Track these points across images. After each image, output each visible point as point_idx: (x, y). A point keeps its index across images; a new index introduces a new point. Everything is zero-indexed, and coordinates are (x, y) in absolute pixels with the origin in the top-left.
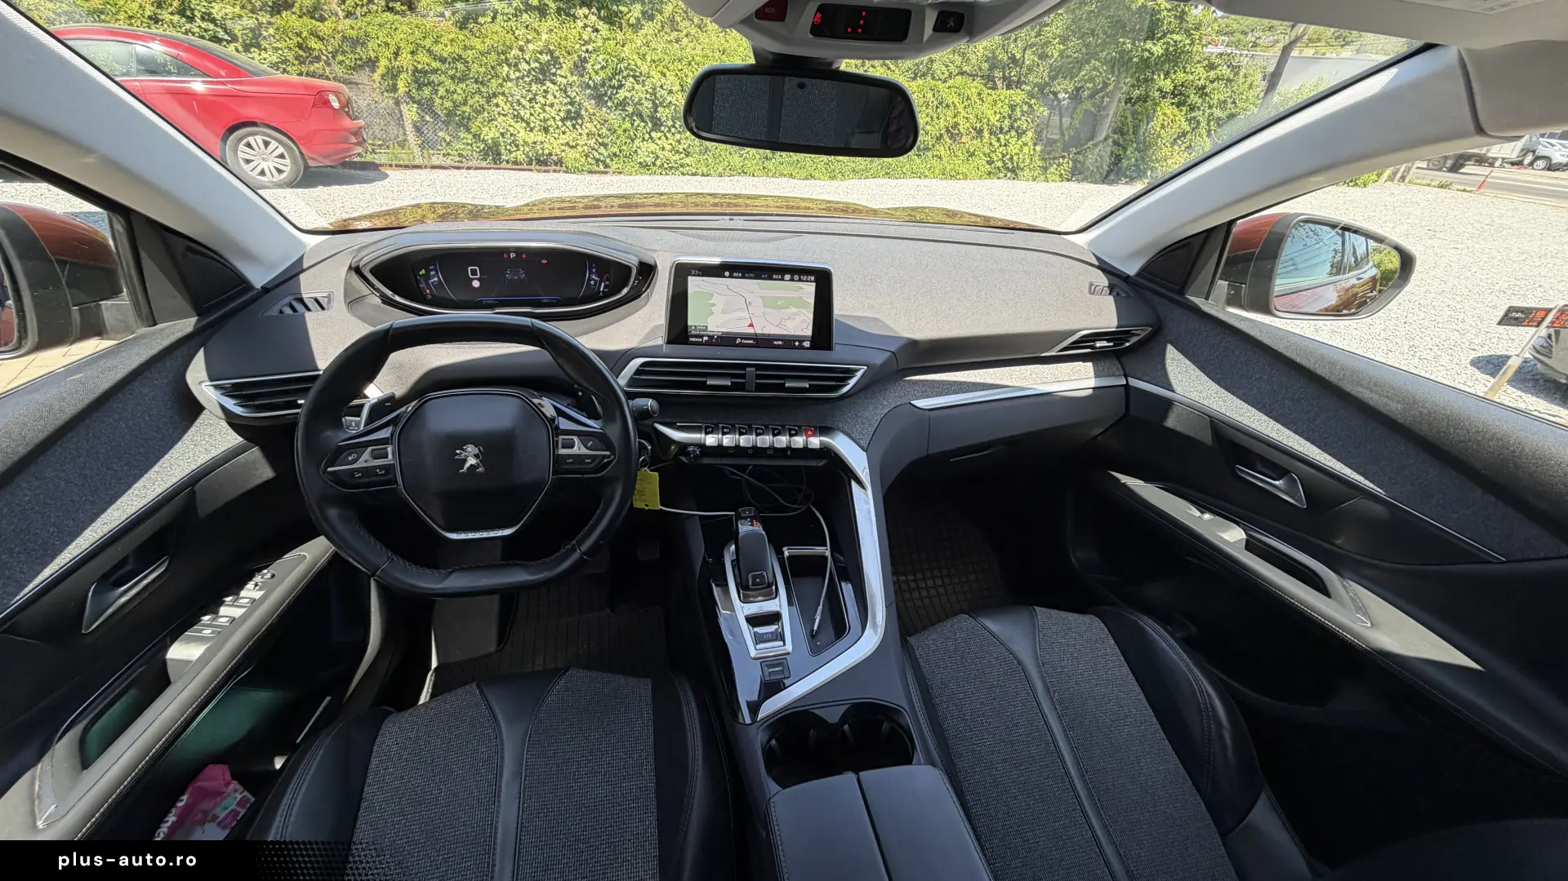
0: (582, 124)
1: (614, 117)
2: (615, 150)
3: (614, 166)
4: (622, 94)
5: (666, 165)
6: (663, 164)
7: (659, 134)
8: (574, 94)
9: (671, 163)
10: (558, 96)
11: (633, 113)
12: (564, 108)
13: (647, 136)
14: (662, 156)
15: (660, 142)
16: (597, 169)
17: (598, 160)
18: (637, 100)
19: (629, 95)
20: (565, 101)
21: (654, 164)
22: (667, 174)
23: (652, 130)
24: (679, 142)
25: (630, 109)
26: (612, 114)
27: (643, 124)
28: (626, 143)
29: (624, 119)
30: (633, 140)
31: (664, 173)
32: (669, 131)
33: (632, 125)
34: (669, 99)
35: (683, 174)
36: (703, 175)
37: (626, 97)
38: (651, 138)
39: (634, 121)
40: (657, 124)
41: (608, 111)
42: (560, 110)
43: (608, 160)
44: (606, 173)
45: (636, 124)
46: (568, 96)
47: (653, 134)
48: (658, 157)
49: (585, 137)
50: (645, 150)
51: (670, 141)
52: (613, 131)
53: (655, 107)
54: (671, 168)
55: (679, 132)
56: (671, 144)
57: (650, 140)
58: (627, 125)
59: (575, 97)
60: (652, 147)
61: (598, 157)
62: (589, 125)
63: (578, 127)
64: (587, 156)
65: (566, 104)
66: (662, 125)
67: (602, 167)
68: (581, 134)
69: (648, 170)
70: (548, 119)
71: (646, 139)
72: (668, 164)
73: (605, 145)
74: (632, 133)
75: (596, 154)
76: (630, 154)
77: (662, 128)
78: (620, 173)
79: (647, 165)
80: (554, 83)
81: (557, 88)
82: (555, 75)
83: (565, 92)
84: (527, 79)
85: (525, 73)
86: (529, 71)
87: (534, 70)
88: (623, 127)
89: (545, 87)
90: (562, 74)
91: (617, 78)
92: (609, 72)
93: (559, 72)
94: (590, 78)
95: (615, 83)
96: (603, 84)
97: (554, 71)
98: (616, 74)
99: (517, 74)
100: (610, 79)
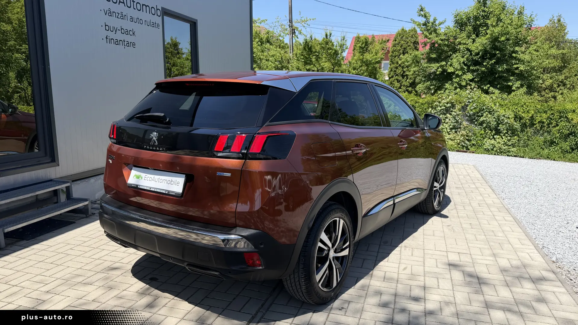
0: (460, 131)
1: (477, 129)
2: (473, 142)
3: (472, 149)
4: (482, 119)
5: (498, 151)
6: (497, 150)
7: (498, 137)
8: (459, 119)
9: (502, 150)
10: (451, 120)
11: (486, 127)
12: (452, 124)
13: (492, 137)
14: (497, 146)
15: (497, 140)
16: (462, 150)
17: (463, 146)
18: (488, 121)
19: (485, 119)
20: (454, 121)
21: (493, 150)
22: (498, 155)
23: (494, 135)
24: (509, 140)
25: (485, 125)
26: (476, 128)
27: (490, 132)
28: (480, 140)
29: (482, 129)
30: (484, 139)
31: (497, 154)
32: (504, 135)
33: (485, 132)
34: (506, 121)
35: (508, 156)
36: (520, 157)
37: (484, 120)
38: (493, 138)
39: (486, 130)
40: (498, 132)
41: (475, 126)
42: (450, 125)
43: (469, 147)
44: (466, 152)
45: (487, 131)
46: (456, 120)
47: (495, 137)
48: (495, 147)
49: (460, 136)
50: (488, 143)
51: (503, 140)
52: (475, 134)
53: (498, 124)
54: (501, 152)
55: (510, 136)
56: (504, 141)
57: (493, 139)
58: (483, 132)
59: (458, 120)
60: (493, 141)
61: (464, 145)
62: (463, 132)
63: (458, 132)
64: (459, 144)
65: (454, 123)
66: (501, 133)
67: (465, 150)
68: (458, 135)
69: (488, 152)
70: (444, 128)
71: (491, 138)
72: (500, 150)
73: (468, 140)
74: (484, 136)
75: (463, 143)
76: (482, 145)
77: (501, 134)
78: (473, 153)
79: (488, 150)
80: (451, 114)
81: (452, 116)
82: (452, 111)
83: (455, 118)
84: (439, 113)
85: (439, 111)
86: (441, 110)
87: (443, 109)
88: (480, 133)
89: (446, 116)
90: (455, 111)
91: (481, 112)
92: (477, 110)
93: (454, 110)
94: (468, 112)
95: (480, 114)
96: (474, 114)
97: (452, 110)
98: (481, 111)
99: (435, 111)
100: (478, 113)
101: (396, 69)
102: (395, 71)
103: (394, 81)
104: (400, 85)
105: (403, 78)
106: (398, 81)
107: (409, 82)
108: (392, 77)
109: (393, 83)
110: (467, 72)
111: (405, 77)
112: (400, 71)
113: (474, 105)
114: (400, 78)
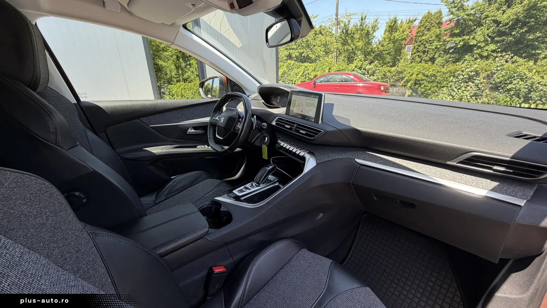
0: (481, 98)
4: (510, 86)
8: (482, 86)
10: (473, 87)
11: (514, 95)
12: (474, 92)
18: (519, 88)
19: (514, 87)
20: (476, 89)
25: (513, 93)
26: (500, 95)
27: (518, 99)
29: (507, 97)
33: (511, 99)
34: (541, 88)
37: (512, 88)
39: (513, 98)
41: (499, 94)
42: (471, 93)
46: (479, 87)
53: (530, 92)
58: (508, 99)
59: (481, 87)
62: (484, 99)
63: (478, 99)
65: (476, 90)
70: (464, 96)
80: (473, 82)
81: (474, 84)
82: (475, 80)
83: (477, 86)
84: (460, 81)
85: (461, 79)
86: (463, 78)
87: (465, 78)
88: (505, 100)
89: (468, 84)
90: (479, 79)
91: (510, 80)
92: (506, 78)
93: (477, 78)
94: (494, 80)
95: (508, 82)
96: (500, 82)
97: (475, 78)
98: (510, 78)
99: (456, 80)
100: (506, 80)
101: (418, 47)
102: (417, 48)
103: (415, 57)
104: (420, 60)
105: (424, 54)
106: (419, 56)
107: (429, 57)
108: (414, 53)
109: (414, 58)
110: (490, 43)
111: (426, 53)
112: (422, 48)
113: (502, 73)
114: (421, 54)
